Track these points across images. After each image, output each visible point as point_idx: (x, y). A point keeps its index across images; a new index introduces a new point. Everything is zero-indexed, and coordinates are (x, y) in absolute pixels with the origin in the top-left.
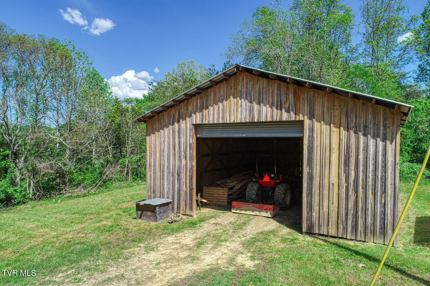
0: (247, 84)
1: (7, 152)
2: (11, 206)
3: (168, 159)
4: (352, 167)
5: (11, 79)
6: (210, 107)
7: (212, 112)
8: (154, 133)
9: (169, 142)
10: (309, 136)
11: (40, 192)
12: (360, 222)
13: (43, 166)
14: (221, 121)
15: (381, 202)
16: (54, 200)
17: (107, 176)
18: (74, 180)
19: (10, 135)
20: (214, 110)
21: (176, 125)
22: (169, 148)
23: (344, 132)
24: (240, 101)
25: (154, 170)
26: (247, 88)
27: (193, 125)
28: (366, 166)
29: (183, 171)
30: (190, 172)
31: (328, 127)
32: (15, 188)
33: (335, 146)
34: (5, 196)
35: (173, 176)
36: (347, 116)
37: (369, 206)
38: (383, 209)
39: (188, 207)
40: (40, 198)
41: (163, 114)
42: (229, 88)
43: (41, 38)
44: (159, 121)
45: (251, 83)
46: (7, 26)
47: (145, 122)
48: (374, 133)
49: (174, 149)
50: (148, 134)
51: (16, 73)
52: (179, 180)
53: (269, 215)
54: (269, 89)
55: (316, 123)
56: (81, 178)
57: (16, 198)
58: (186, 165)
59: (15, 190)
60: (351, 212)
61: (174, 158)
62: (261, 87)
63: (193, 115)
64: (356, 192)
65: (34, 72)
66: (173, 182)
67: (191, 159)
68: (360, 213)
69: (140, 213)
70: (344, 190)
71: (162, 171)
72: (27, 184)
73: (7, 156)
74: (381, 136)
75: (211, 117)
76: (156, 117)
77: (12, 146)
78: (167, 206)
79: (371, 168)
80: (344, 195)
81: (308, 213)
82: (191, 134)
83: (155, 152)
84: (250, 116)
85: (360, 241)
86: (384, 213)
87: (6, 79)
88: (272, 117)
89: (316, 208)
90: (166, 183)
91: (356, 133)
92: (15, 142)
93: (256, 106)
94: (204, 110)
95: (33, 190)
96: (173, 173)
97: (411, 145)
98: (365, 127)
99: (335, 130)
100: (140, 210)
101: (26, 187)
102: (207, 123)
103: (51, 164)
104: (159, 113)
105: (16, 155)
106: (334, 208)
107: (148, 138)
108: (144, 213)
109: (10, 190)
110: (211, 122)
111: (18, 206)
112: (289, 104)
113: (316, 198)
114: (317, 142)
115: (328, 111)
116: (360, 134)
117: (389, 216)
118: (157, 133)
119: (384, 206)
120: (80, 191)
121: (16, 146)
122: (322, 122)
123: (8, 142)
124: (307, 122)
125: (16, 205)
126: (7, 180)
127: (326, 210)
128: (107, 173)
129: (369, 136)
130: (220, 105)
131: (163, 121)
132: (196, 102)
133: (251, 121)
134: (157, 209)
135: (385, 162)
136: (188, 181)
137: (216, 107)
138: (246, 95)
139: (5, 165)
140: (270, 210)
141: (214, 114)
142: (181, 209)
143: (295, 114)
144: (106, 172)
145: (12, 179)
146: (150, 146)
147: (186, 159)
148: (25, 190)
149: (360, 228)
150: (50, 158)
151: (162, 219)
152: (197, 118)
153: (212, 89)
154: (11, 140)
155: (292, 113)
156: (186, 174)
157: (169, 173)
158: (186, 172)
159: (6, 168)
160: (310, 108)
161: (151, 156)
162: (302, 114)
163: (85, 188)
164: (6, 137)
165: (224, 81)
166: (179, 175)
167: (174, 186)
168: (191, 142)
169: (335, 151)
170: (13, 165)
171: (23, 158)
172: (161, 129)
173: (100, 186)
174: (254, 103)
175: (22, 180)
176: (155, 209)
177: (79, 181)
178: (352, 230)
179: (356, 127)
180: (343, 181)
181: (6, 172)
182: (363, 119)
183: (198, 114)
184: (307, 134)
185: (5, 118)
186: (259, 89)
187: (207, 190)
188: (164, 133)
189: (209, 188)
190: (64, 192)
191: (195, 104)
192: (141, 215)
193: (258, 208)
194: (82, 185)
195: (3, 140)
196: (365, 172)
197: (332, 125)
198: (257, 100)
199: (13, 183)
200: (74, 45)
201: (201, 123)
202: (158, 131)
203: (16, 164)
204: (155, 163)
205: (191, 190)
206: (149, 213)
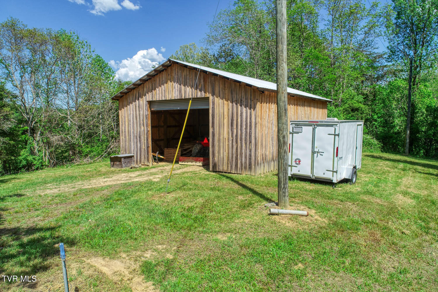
0: (178, 72)
1: (26, 127)
2: (32, 170)
3: (133, 126)
4: (235, 127)
5: (26, 66)
6: (156, 88)
7: (158, 92)
8: (124, 108)
9: (133, 115)
10: (212, 108)
11: (54, 160)
12: (239, 162)
13: (55, 139)
14: (163, 99)
15: (249, 149)
16: (65, 167)
17: (111, 149)
18: (83, 152)
19: (28, 113)
20: (159, 90)
21: (137, 102)
22: (133, 118)
23: (230, 104)
24: (174, 84)
25: (125, 135)
26: (178, 75)
27: (147, 101)
28: (241, 126)
29: (142, 134)
30: (146, 135)
31: (222, 101)
32: (34, 157)
33: (226, 113)
34: (27, 163)
35: (136, 138)
36: (232, 94)
37: (243, 151)
38: (250, 153)
39: (146, 159)
40: (55, 165)
41: (129, 94)
42: (168, 75)
43: (49, 31)
44: (127, 99)
45: (180, 72)
46: (20, 21)
47: (118, 100)
48: (246, 104)
49: (137, 119)
50: (120, 109)
51: (30, 62)
52: (140, 141)
53: (201, 164)
54: (190, 76)
55: (216, 98)
56: (88, 150)
57: (35, 165)
58: (144, 130)
59: (34, 159)
60: (234, 156)
61: (137, 126)
62: (186, 74)
63: (147, 94)
64: (237, 142)
65: (45, 61)
66: (137, 142)
67: (147, 126)
68: (239, 156)
69: (112, 163)
70: (231, 142)
71: (130, 136)
72: (44, 154)
73: (27, 131)
74: (249, 107)
75: (158, 96)
76: (124, 96)
77: (30, 122)
78: (131, 159)
79: (244, 127)
80: (231, 145)
81: (212, 159)
82: (147, 109)
83: (125, 122)
84: (180, 94)
85: (239, 174)
86: (250, 155)
87: (22, 67)
88: (192, 95)
89: (216, 155)
90: (132, 144)
91: (236, 104)
92: (32, 119)
93: (183, 87)
94: (153, 91)
95: (48, 159)
96: (136, 136)
97: (378, 120)
98: (241, 100)
99: (226, 102)
100: (113, 161)
101: (43, 156)
102: (155, 100)
103: (61, 138)
104: (126, 93)
105: (33, 131)
106: (226, 154)
107: (120, 112)
108: (115, 163)
109: (30, 158)
110: (158, 100)
111: (37, 171)
112: (201, 86)
113: (216, 148)
114: (216, 111)
115: (222, 91)
116: (238, 105)
117: (253, 157)
118: (125, 108)
119: (250, 151)
120: (88, 161)
121: (34, 122)
122: (219, 98)
123: (26, 120)
124: (211, 98)
125: (35, 170)
126: (27, 150)
127: (222, 155)
128: (112, 147)
129: (243, 106)
130: (163, 86)
131: (129, 99)
132: (148, 85)
133: (180, 98)
134: (123, 160)
135: (251, 123)
136: (145, 141)
137: (160, 88)
138: (178, 80)
139: (25, 138)
140: (202, 161)
141: (159, 93)
142: (142, 161)
143: (205, 93)
144: (110, 146)
145: (31, 149)
146: (122, 118)
147: (144, 126)
148: (42, 159)
149: (239, 166)
150: (61, 132)
151: (127, 167)
152: (149, 97)
153: (158, 76)
154: (29, 118)
155: (202, 91)
156: (144, 137)
157: (134, 136)
158: (144, 135)
159: (26, 141)
160: (213, 89)
161: (122, 125)
162: (208, 92)
163: (91, 158)
164: (25, 115)
165: (165, 71)
166: (140, 138)
167: (137, 146)
168: (147, 114)
169: (226, 116)
170: (31, 138)
171: (39, 132)
172: (128, 105)
173: (104, 157)
174: (182, 85)
175: (39, 151)
176: (121, 160)
177: (87, 152)
178: (235, 167)
179: (236, 101)
180: (230, 136)
181: (26, 144)
182: (240, 95)
183: (150, 94)
184: (211, 106)
185: (23, 100)
186: (185, 76)
187: (167, 151)
188: (130, 107)
189: (168, 149)
190: (75, 162)
191: (148, 86)
192: (113, 165)
193: (195, 160)
194: (89, 156)
195: (22, 118)
196: (241, 130)
197: (224, 100)
198: (183, 83)
199: (32, 153)
200: (78, 35)
201: (151, 100)
202: (126, 107)
203: (34, 138)
204: (125, 129)
205: (148, 147)
206: (118, 163)
